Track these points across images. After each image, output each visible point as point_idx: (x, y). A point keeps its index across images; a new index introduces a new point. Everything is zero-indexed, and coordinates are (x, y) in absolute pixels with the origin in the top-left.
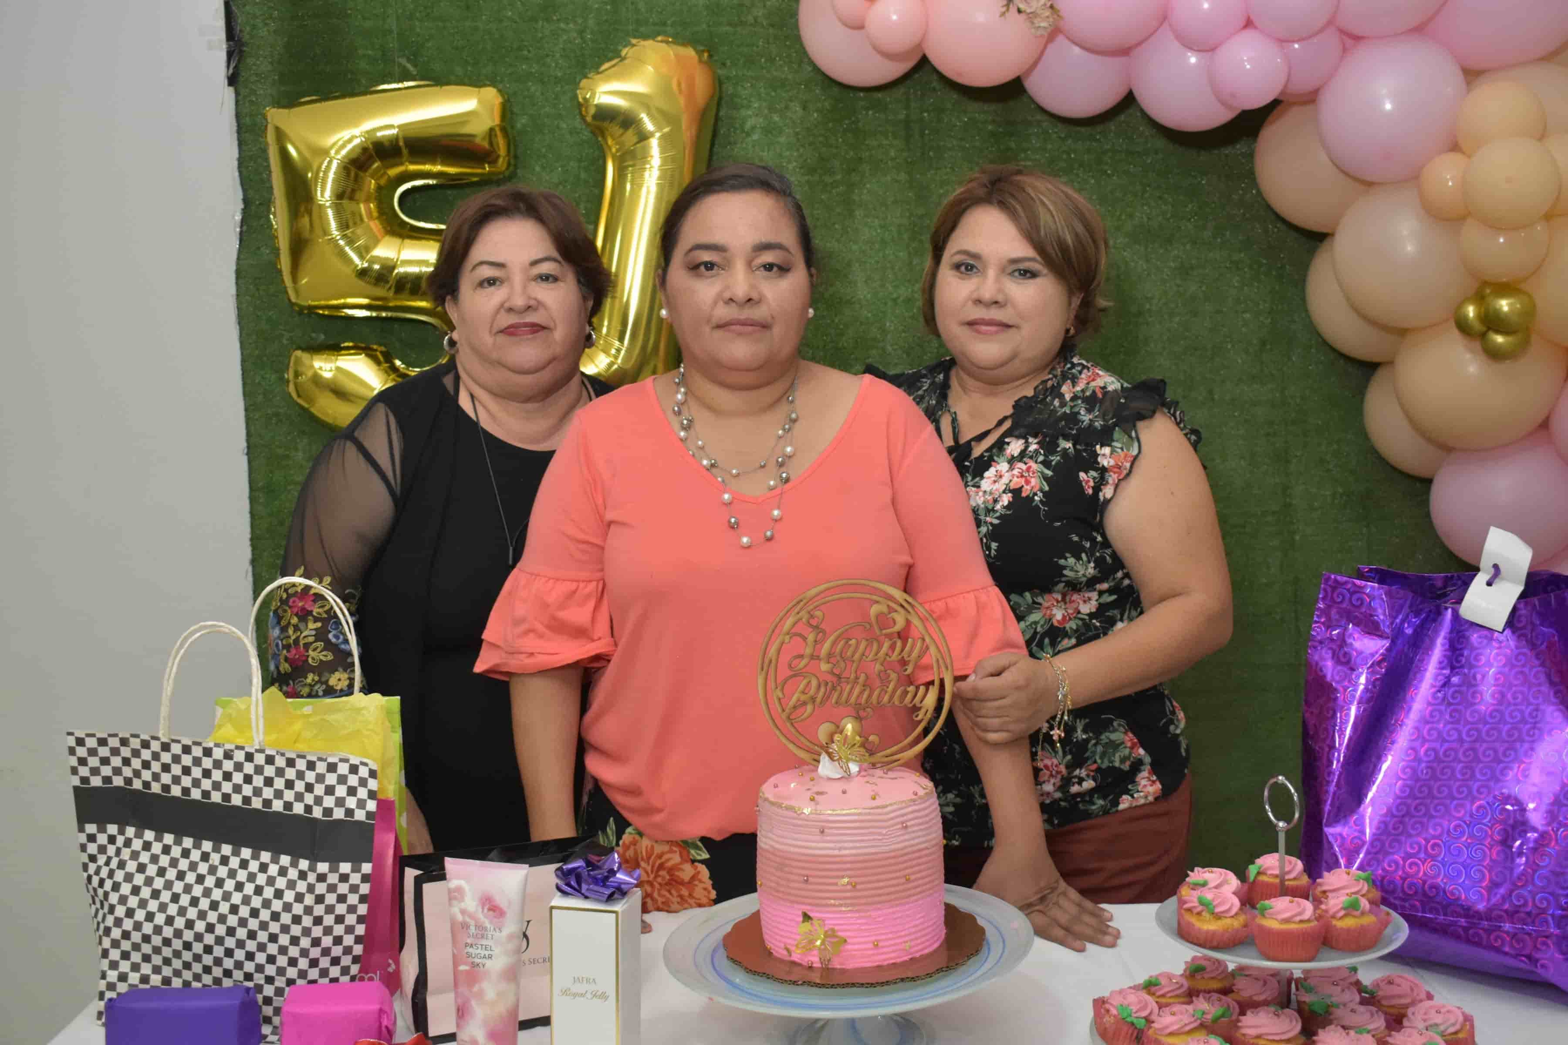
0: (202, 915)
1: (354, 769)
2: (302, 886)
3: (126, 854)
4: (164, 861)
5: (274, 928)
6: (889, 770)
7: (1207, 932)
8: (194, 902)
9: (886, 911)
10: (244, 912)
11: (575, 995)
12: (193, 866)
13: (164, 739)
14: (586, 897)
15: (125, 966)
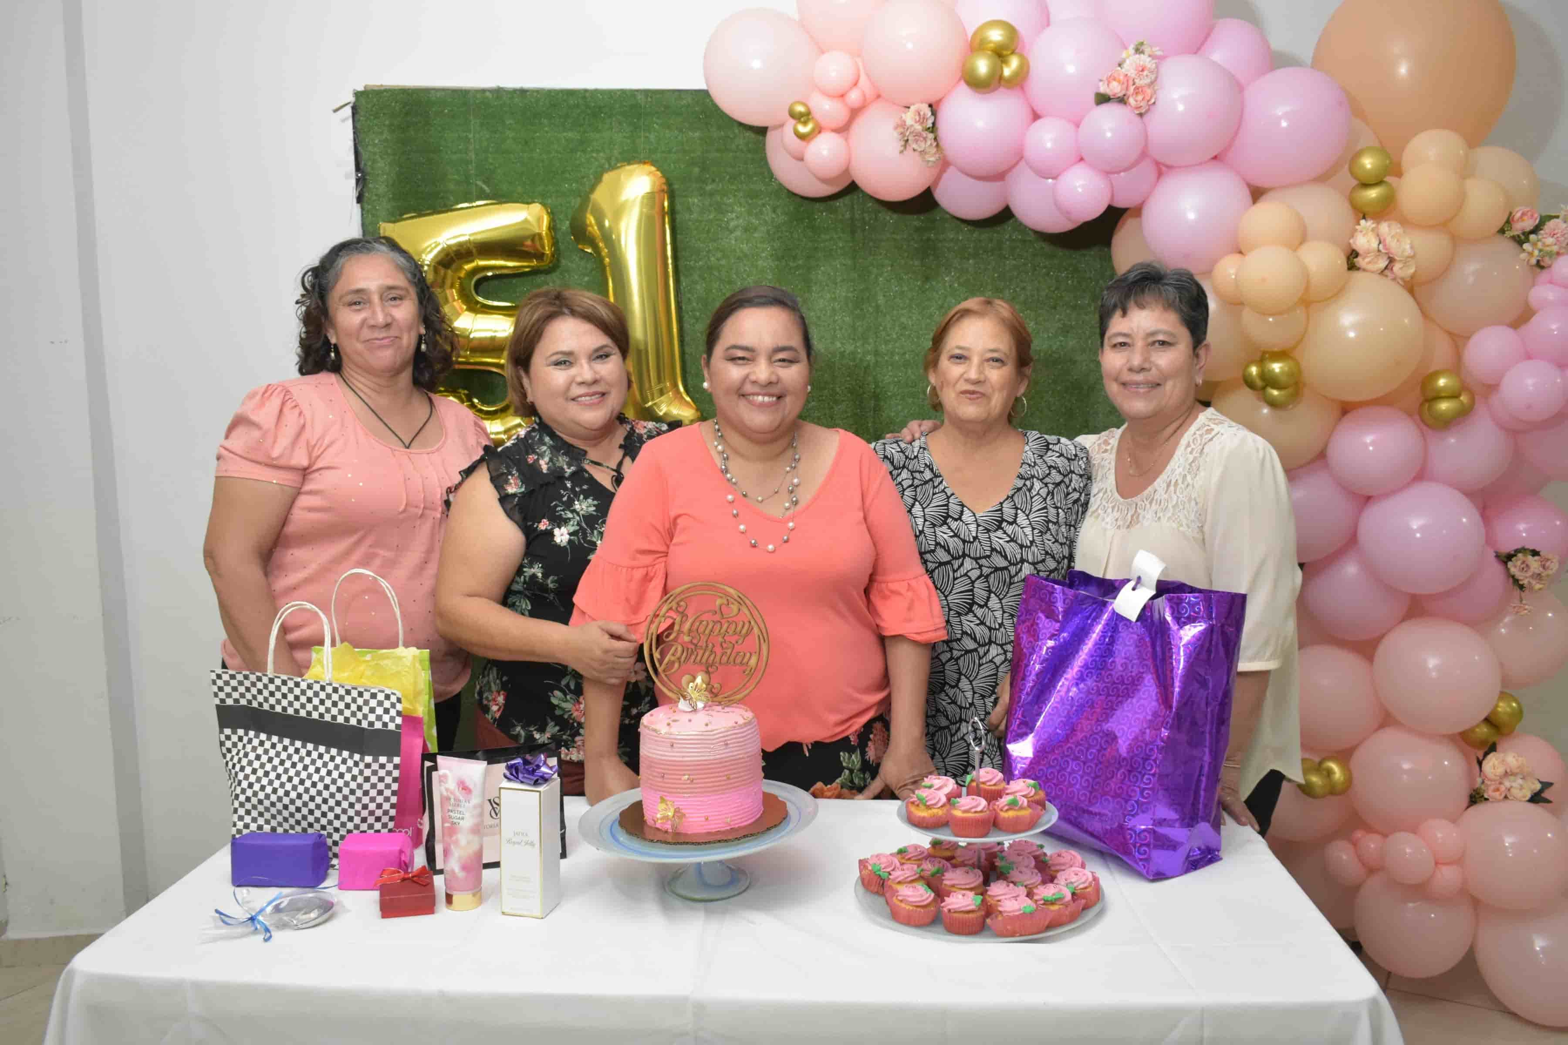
0: (295, 788)
1: (387, 697)
2: (356, 771)
3: (249, 748)
4: (272, 753)
5: (339, 797)
6: (728, 706)
7: (919, 817)
8: (290, 779)
9: (712, 798)
10: (320, 786)
11: (514, 843)
12: (290, 757)
13: (271, 676)
14: (522, 782)
15: (248, 819)
